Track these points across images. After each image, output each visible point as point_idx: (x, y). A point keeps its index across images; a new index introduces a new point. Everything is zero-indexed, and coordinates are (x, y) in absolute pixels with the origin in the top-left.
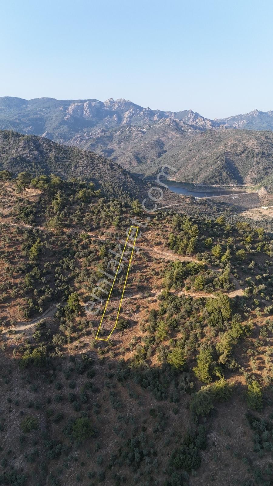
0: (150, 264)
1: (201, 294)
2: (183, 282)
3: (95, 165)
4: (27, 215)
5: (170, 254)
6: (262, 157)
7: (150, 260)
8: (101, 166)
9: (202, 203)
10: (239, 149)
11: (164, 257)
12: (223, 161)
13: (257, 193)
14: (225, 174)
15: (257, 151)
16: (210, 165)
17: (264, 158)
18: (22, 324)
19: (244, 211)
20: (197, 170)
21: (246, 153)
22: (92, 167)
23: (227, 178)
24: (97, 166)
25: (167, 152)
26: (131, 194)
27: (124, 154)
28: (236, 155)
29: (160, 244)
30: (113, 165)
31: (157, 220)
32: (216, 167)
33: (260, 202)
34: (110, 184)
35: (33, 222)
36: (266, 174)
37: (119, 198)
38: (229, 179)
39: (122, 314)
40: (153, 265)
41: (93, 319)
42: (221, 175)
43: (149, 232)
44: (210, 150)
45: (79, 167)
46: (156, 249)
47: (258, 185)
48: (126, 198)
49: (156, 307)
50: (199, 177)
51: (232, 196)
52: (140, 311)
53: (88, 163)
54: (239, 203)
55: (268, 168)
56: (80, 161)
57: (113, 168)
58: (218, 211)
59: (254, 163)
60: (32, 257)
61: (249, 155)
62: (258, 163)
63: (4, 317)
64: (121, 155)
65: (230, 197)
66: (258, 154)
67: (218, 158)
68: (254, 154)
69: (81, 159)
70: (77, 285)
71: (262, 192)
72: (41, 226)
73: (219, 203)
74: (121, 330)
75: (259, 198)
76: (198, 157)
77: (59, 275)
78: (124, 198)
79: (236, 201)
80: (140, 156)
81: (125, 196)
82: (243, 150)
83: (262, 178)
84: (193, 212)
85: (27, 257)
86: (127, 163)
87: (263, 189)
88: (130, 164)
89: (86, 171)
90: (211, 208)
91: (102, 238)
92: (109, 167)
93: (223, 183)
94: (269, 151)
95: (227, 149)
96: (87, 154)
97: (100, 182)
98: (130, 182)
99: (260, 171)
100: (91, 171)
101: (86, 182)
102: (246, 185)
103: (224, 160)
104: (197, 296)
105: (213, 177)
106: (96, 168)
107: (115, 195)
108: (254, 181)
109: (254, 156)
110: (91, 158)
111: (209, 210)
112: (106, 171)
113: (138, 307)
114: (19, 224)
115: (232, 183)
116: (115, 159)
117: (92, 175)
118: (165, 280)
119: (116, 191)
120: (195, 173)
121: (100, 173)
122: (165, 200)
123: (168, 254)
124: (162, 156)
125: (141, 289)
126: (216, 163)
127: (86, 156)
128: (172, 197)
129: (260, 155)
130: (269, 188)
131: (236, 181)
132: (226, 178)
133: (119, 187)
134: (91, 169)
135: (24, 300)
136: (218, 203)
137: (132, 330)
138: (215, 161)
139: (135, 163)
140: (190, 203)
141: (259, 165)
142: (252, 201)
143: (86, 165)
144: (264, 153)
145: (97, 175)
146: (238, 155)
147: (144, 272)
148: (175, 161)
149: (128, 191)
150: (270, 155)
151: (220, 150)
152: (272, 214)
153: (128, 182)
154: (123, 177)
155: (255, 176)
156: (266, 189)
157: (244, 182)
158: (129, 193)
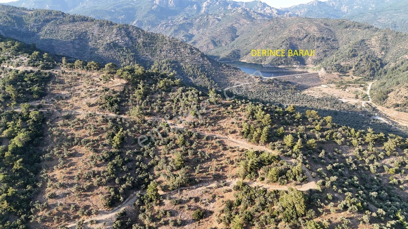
0: (225, 152)
1: (275, 186)
2: (257, 173)
3: (178, 50)
4: (112, 105)
5: (244, 143)
6: (322, 41)
7: (225, 149)
8: (182, 50)
9: (269, 83)
10: (301, 34)
11: (238, 145)
12: (288, 45)
13: (318, 73)
14: (289, 56)
15: (317, 36)
16: (276, 48)
17: (323, 42)
18: (103, 213)
19: (307, 89)
21: (308, 37)
22: (174, 51)
23: (291, 60)
24: (179, 50)
25: (239, 37)
26: (208, 74)
27: (202, 38)
28: (299, 39)
29: (234, 132)
30: (193, 50)
31: (232, 108)
32: (281, 50)
33: (320, 81)
34: (190, 66)
35: (117, 110)
36: (326, 56)
37: (197, 78)
38: (293, 60)
39: (198, 204)
40: (228, 153)
41: (171, 208)
42: (286, 57)
43: (224, 121)
44: (276, 35)
45: (164, 51)
46: (231, 137)
47: (319, 66)
49: (231, 197)
50: (266, 59)
51: (296, 76)
52: (215, 201)
53: (171, 48)
54: (302, 82)
55: (327, 51)
56: (164, 46)
57: (193, 52)
58: (284, 89)
59: (315, 47)
60: (115, 145)
61: (310, 39)
62: (318, 47)
63: (87, 206)
64: (200, 40)
65: (294, 76)
66: (318, 39)
67: (283, 42)
68: (315, 39)
69: (165, 44)
70: (156, 173)
71: (322, 72)
72: (125, 114)
73: (285, 82)
74: (197, 220)
75: (319, 77)
76: (266, 41)
77: (140, 163)
78: (202, 78)
79: (299, 80)
80: (216, 41)
82: (305, 35)
83: (321, 60)
84: (262, 90)
85: (110, 145)
86: (205, 46)
87: (322, 69)
88: (208, 47)
89: (169, 55)
90: (278, 86)
91: (180, 126)
92: (189, 51)
93: (288, 64)
94: (328, 36)
95: (291, 35)
96: (171, 40)
97: (182, 64)
99: (320, 54)
100: (174, 55)
101: (170, 64)
102: (307, 66)
104: (272, 188)
105: (279, 59)
106: (178, 52)
107: (194, 76)
108: (315, 62)
109: (314, 41)
110: (174, 43)
111: (276, 88)
112: (187, 55)
113: (214, 197)
114: (104, 112)
115: (295, 64)
116: (194, 43)
117: (174, 59)
118: (240, 169)
119: (195, 72)
121: (182, 56)
122: (237, 80)
123: (242, 142)
124: (235, 40)
125: (218, 178)
126: (281, 46)
127: (170, 41)
128: (244, 77)
129: (320, 40)
130: (328, 68)
131: (299, 63)
132: (290, 59)
133: (197, 68)
134: (173, 53)
135: (107, 189)
136: (283, 82)
137: (208, 220)
138: (281, 45)
139: (211, 46)
140: (259, 83)
141: (319, 48)
142: (313, 80)
143: (170, 50)
144: (323, 38)
145: (179, 58)
146: (301, 40)
147: (220, 161)
148: (246, 44)
149: (206, 72)
150: (328, 39)
151: (285, 35)
152: (331, 92)
153: (206, 64)
154: (201, 60)
155: (316, 58)
156: (326, 69)
157: (306, 63)
158: (206, 73)
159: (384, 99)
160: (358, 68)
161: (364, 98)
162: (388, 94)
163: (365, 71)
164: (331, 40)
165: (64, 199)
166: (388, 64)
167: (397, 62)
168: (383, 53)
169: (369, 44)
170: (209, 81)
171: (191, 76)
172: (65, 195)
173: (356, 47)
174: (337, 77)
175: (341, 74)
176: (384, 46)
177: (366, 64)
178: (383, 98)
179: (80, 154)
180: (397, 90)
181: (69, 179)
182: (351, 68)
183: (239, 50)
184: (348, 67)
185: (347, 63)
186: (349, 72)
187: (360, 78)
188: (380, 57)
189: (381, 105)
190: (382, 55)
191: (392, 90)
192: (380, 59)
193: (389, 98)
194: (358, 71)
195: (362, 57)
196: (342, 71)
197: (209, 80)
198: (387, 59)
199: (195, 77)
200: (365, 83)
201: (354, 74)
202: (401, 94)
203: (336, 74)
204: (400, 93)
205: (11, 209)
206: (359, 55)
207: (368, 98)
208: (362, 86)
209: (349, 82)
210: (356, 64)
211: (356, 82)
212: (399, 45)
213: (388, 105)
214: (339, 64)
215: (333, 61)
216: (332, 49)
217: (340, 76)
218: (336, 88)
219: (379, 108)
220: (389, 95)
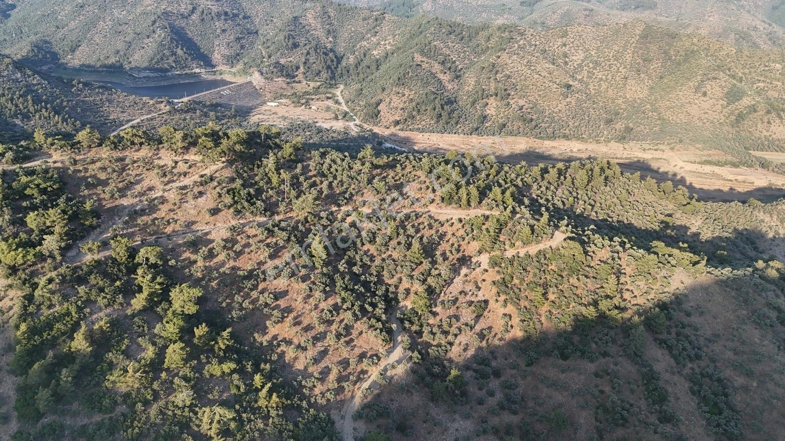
6: (226, 20)
9: (188, 109)
10: (183, 6)
11: (451, 216)
12: (166, 28)
13: (251, 82)
14: (180, 52)
15: (215, 9)
16: (144, 36)
17: (230, 22)
18: (387, 353)
20: (121, 46)
21: (198, 12)
23: (187, 59)
26: (53, 108)
28: (183, 16)
32: (159, 40)
36: (242, 47)
37: (33, 118)
38: (189, 60)
39: (468, 298)
40: (448, 229)
42: (174, 54)
44: (128, 7)
47: (240, 66)
48: (49, 117)
51: (221, 91)
52: (481, 288)
54: (235, 100)
55: (241, 38)
58: (219, 119)
59: (218, 31)
61: (204, 16)
62: (224, 31)
65: (219, 92)
66: (218, 15)
67: (154, 22)
68: (213, 14)
70: (391, 282)
71: (256, 79)
73: (212, 105)
75: (256, 89)
76: (110, 20)
78: (45, 118)
79: (230, 98)
81: (46, 114)
82: (190, 7)
87: (257, 75)
90: (206, 115)
93: (183, 67)
94: (233, 10)
95: (164, 7)
98: (39, 84)
99: (231, 44)
102: (218, 68)
103: (168, 26)
105: (162, 59)
107: (21, 114)
108: (228, 61)
109: (212, 18)
113: (476, 283)
115: (197, 67)
119: (21, 106)
120: (118, 52)
123: (451, 211)
126: (154, 32)
128: (132, 103)
129: (223, 17)
130: (264, 72)
131: (202, 63)
132: (184, 58)
133: (21, 96)
136: (209, 106)
137: (490, 311)
138: (151, 28)
141: (227, 34)
144: (226, 14)
146: (187, 18)
147: (448, 241)
148: (58, 27)
149: (46, 103)
150: (235, 15)
151: (149, 8)
152: (291, 113)
153: (35, 85)
154: (19, 75)
155: (227, 52)
156: (262, 74)
157: (214, 63)
158: (49, 106)
159: (377, 116)
160: (309, 68)
161: (344, 117)
162: (377, 107)
163: (320, 72)
164: (241, 17)
165: (326, 359)
166: (345, 57)
167: (357, 53)
168: (331, 39)
169: (307, 25)
170: (67, 122)
171: (16, 115)
172: (324, 353)
173: (291, 31)
174: (285, 86)
175: (288, 80)
176: (328, 26)
177: (317, 59)
178: (374, 116)
179: (280, 293)
180: (388, 100)
181: (306, 331)
182: (298, 68)
183: (46, 42)
184: (294, 67)
185: (289, 59)
186: (297, 75)
187: (319, 84)
188: (329, 46)
189: (376, 124)
190: (330, 42)
191: (381, 100)
192: (332, 50)
193: (382, 113)
194: (310, 72)
195: (307, 47)
196: (288, 73)
197: (64, 120)
198: (340, 50)
199: (26, 117)
200: (330, 93)
201: (306, 77)
202: (395, 105)
203: (280, 81)
204: (392, 104)
205: (283, 403)
206: (301, 44)
207: (352, 116)
208: (330, 98)
209: (307, 93)
210: (303, 60)
211: (317, 90)
212: (348, 25)
213: (385, 124)
214: (278, 63)
215: (264, 58)
216: (248, 33)
217: (288, 83)
218: (293, 105)
219: (376, 130)
220: (379, 108)
